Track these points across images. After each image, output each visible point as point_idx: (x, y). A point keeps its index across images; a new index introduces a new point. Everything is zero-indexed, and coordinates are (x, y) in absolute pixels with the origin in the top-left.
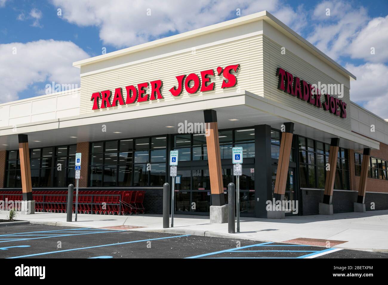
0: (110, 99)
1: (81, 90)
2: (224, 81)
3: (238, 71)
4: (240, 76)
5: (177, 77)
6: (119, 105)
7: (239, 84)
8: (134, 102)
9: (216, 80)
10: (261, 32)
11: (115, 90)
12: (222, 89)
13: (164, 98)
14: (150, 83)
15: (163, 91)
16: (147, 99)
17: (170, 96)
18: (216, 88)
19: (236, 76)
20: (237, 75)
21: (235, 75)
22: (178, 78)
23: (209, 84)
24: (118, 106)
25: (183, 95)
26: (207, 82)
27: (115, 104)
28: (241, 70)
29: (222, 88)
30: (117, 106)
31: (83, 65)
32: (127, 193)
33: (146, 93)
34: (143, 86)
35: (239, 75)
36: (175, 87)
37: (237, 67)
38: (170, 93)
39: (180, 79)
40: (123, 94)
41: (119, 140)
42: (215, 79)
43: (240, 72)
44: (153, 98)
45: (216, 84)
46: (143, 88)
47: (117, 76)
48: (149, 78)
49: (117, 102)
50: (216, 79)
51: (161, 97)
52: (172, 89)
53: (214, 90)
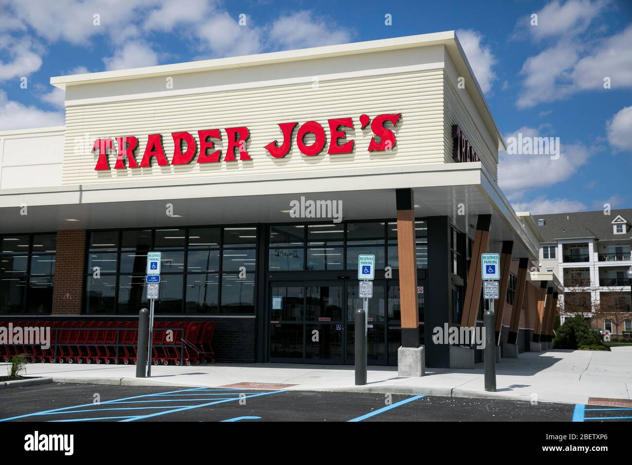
0: (134, 154)
1: (66, 132)
2: (373, 139)
3: (399, 124)
4: (402, 134)
5: (280, 125)
6: (156, 166)
7: (399, 147)
8: (189, 163)
9: (356, 137)
10: (442, 65)
11: (147, 136)
12: (368, 152)
13: (252, 160)
14: (223, 130)
15: (250, 147)
16: (216, 158)
17: (265, 156)
18: (357, 150)
19: (394, 133)
20: (396, 131)
21: (394, 131)
22: (282, 126)
23: (342, 142)
24: (153, 167)
25: (290, 157)
26: (338, 138)
27: (147, 163)
28: (404, 123)
29: (368, 150)
30: (151, 166)
31: (69, 84)
32: (193, 325)
33: (214, 148)
34: (209, 136)
35: (400, 131)
36: (275, 143)
37: (396, 119)
38: (265, 152)
39: (287, 129)
40: (164, 145)
41: (154, 229)
42: (355, 134)
43: (402, 127)
44: (231, 158)
45: (356, 142)
46: (209, 139)
47: (152, 112)
48: (222, 122)
49: (151, 159)
50: (357, 134)
51: (245, 157)
52: (271, 144)
53: (352, 153)
